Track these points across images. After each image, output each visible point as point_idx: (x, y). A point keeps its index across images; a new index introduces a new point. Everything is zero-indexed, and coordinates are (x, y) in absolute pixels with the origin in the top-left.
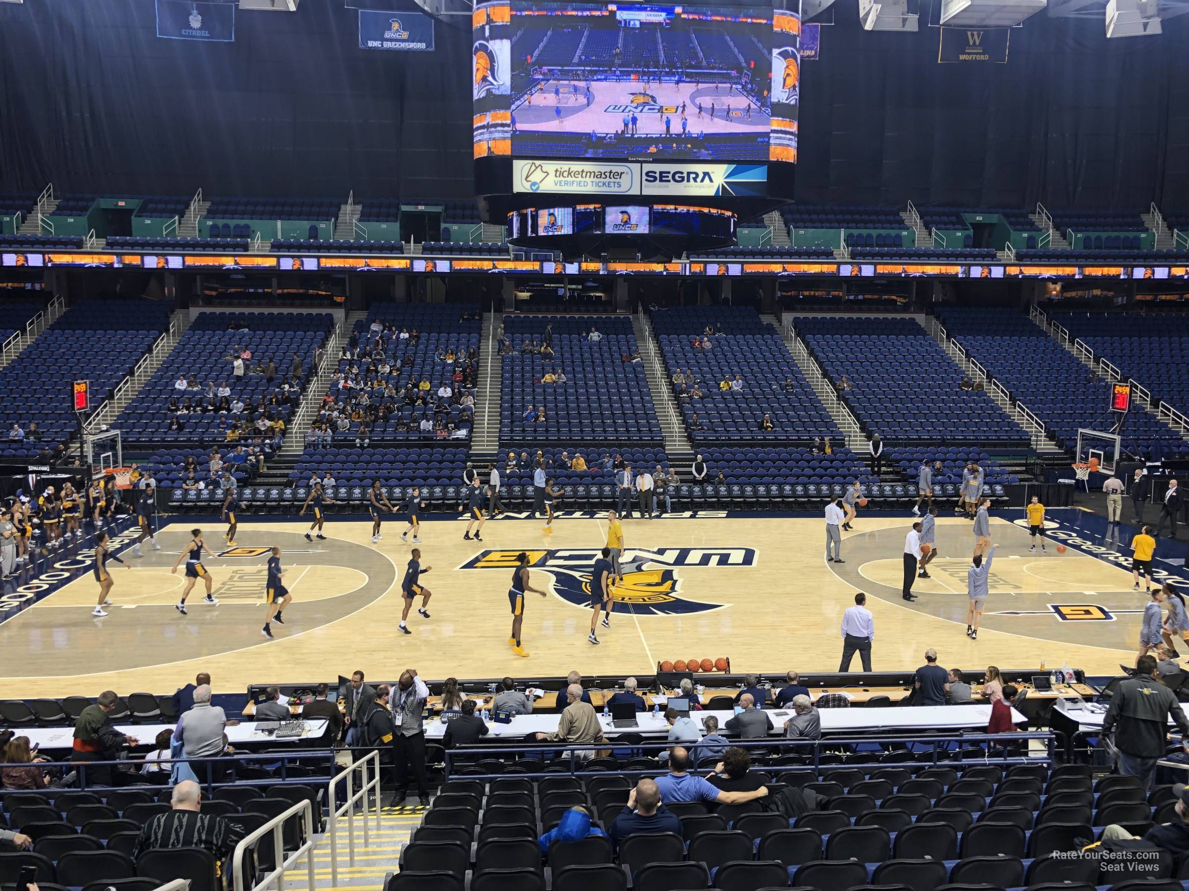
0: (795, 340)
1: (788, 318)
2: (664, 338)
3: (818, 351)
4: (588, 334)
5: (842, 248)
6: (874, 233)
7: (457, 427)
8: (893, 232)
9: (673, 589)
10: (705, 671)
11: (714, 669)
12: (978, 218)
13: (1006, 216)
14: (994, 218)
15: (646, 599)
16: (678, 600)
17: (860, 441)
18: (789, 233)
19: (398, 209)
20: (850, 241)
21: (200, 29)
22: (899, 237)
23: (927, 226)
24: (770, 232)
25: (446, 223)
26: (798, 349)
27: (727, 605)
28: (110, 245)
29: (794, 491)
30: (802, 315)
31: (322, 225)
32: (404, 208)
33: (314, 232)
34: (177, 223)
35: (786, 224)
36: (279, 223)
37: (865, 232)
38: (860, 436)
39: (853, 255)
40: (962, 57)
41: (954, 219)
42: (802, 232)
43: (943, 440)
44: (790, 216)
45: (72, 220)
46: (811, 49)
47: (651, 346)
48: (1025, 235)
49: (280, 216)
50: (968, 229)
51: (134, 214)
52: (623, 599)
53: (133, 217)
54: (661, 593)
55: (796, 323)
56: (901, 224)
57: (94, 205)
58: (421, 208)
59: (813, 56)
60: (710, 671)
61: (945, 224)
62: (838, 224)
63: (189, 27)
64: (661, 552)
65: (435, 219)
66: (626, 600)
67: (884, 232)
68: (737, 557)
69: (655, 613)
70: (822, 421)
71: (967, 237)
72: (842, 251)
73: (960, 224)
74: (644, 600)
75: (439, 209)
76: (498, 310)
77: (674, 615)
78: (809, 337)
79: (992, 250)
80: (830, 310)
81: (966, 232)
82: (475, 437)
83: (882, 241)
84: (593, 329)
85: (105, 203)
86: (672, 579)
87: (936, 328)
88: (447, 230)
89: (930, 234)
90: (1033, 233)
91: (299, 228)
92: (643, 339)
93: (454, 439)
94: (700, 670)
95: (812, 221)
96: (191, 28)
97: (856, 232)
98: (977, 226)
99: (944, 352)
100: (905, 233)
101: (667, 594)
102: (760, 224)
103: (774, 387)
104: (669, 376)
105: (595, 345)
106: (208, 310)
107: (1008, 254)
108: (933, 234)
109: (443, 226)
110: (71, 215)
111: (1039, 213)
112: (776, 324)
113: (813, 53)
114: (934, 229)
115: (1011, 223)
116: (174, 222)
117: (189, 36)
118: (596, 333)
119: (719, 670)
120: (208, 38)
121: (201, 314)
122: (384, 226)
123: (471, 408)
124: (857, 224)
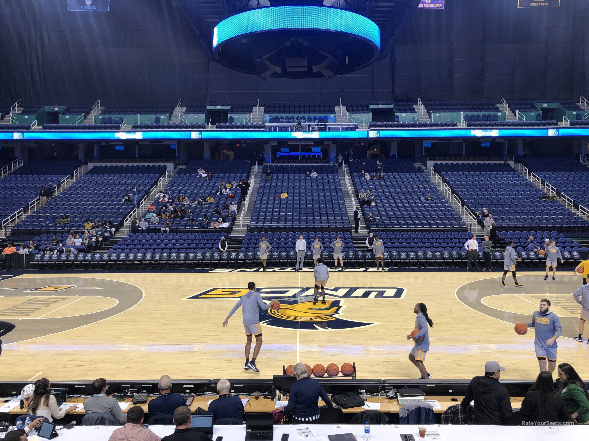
0: (435, 176)
1: (430, 164)
2: (355, 175)
3: (449, 181)
4: (310, 173)
5: (462, 121)
6: (481, 114)
7: (224, 221)
8: (492, 114)
9: (336, 312)
10: (330, 376)
11: (340, 374)
12: (544, 105)
13: (562, 104)
14: (555, 105)
15: (313, 318)
16: (338, 320)
17: (477, 229)
18: (430, 116)
19: (206, 107)
20: (467, 118)
21: (91, 5)
22: (496, 116)
23: (513, 111)
24: (419, 115)
25: (231, 114)
26: (437, 180)
27: (375, 324)
28: (44, 128)
29: (434, 255)
30: (439, 162)
31: (162, 117)
32: (209, 107)
33: (157, 120)
34: (83, 117)
35: (428, 111)
36: (139, 116)
37: (475, 114)
38: (477, 226)
39: (469, 125)
40: (532, 4)
41: (529, 106)
42: (437, 114)
43: (532, 227)
44: (430, 107)
45: (28, 117)
46: (440, 3)
47: (347, 179)
48: (575, 113)
49: (141, 113)
50: (539, 111)
51: (61, 113)
52: (295, 318)
53: (60, 114)
54: (327, 315)
55: (435, 166)
56: (497, 109)
57: (41, 110)
58: (218, 107)
59: (441, 7)
60: (336, 376)
61: (524, 109)
62: (459, 110)
63: (85, 4)
64: (336, 289)
65: (226, 112)
66: (298, 319)
67: (487, 114)
68: (391, 292)
69: (316, 329)
70: (452, 217)
71: (538, 115)
72: (462, 123)
73: (533, 108)
74: (311, 319)
75: (228, 107)
76: (261, 163)
77: (331, 330)
78: (443, 173)
79: (555, 121)
80: (455, 160)
81: (537, 113)
82: (235, 227)
83: (486, 118)
84: (313, 170)
85: (47, 109)
86: (338, 305)
87: (521, 168)
88: (232, 118)
89: (515, 115)
90: (580, 112)
91: (150, 118)
92: (344, 176)
93: (220, 228)
94: (326, 375)
95: (443, 109)
96: (86, 5)
97: (470, 114)
98: (544, 110)
99: (528, 180)
100: (499, 114)
101: (331, 315)
102: (412, 110)
103: (422, 199)
104: (357, 194)
105: (314, 179)
106: (98, 165)
107: (566, 123)
108: (517, 114)
109: (229, 115)
110: (27, 115)
111: (582, 102)
112: (423, 168)
113: (441, 5)
114: (517, 111)
115: (565, 108)
116: (82, 117)
117: (85, 9)
118: (315, 173)
119: (345, 375)
120: (95, 10)
121: (94, 166)
122: (196, 116)
123: (235, 212)
124: (470, 110)
